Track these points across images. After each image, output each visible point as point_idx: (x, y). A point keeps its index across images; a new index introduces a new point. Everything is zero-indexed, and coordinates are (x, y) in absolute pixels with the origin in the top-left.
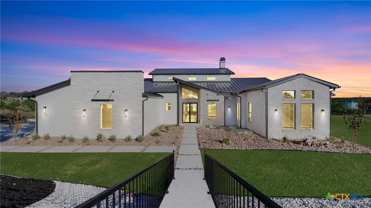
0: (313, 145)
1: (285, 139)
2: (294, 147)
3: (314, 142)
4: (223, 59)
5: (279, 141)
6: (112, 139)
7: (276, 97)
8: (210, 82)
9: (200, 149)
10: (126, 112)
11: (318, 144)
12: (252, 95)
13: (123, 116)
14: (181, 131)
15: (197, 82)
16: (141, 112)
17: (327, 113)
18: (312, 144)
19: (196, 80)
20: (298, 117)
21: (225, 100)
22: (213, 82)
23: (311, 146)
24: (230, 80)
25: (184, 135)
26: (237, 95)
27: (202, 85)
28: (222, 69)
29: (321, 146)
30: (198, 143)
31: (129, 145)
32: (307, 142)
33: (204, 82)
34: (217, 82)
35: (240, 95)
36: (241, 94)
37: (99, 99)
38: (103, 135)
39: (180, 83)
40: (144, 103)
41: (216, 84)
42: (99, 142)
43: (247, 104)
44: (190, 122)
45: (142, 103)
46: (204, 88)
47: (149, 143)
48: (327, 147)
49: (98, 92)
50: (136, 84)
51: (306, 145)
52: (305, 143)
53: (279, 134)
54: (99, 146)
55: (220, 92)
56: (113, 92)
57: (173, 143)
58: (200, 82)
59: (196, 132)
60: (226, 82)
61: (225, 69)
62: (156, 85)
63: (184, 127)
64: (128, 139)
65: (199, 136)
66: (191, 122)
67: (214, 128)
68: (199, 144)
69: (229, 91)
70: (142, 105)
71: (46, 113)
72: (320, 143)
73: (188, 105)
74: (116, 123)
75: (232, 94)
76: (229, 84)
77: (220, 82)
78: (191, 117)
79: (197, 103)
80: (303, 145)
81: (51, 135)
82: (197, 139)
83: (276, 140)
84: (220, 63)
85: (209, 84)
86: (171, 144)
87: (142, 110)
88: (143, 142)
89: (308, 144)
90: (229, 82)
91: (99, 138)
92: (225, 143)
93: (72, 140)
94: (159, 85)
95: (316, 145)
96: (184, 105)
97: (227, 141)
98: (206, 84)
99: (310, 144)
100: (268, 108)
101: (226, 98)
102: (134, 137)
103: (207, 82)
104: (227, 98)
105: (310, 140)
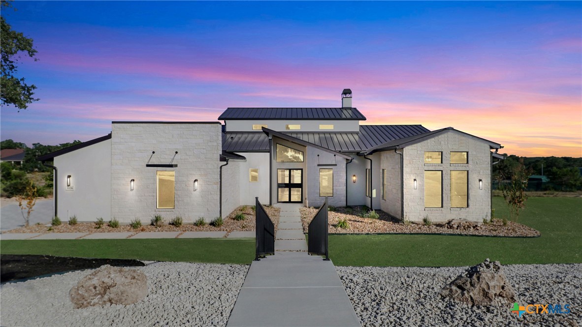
0: (459, 228)
1: (425, 220)
2: (434, 229)
3: (461, 224)
4: (347, 92)
5: (418, 224)
6: (176, 224)
7: (414, 161)
8: (324, 133)
9: (304, 234)
10: (196, 183)
11: (466, 226)
12: (387, 158)
13: (191, 189)
14: (276, 214)
15: (302, 133)
16: (218, 183)
17: (487, 184)
18: (458, 226)
19: (300, 128)
20: (445, 190)
21: (347, 164)
22: (330, 133)
23: (457, 229)
24: (358, 130)
25: (281, 219)
26: (367, 157)
27: (310, 139)
28: (346, 109)
29: (469, 229)
30: (302, 228)
31: (203, 230)
32: (452, 223)
33: (313, 133)
34: (335, 133)
35: (370, 157)
36: (372, 154)
37: (155, 163)
38: (162, 217)
39: (274, 136)
40: (222, 169)
41: (334, 136)
42: (157, 228)
43: (381, 171)
44: (290, 202)
45: (219, 170)
46: (314, 145)
47: (231, 228)
48: (478, 230)
49: (154, 152)
50: (211, 142)
51: (451, 228)
52: (450, 226)
53: (420, 215)
54: (159, 232)
55: (340, 151)
56: (177, 153)
58: (308, 133)
59: (300, 215)
60: (352, 133)
61: (350, 108)
62: (232, 138)
63: (280, 208)
64: (200, 224)
66: (292, 200)
68: (304, 229)
69: (353, 150)
70: (219, 173)
71: (71, 185)
72: (468, 224)
73: (287, 172)
74: (180, 199)
75: (358, 154)
76: (356, 137)
77: (341, 133)
78: (292, 194)
79: (302, 170)
80: (448, 228)
81: (79, 219)
82: (301, 223)
83: (413, 223)
84: (342, 99)
85: (322, 136)
87: (219, 180)
88: (222, 227)
89: (453, 226)
90: (357, 133)
91: (156, 222)
92: (341, 226)
93: (113, 225)
94: (236, 138)
95: (464, 227)
96: (280, 173)
97: (343, 224)
98: (317, 136)
99: (455, 226)
100: (404, 178)
101: (348, 162)
102: (208, 221)
103: (319, 133)
104: (351, 162)
105: (457, 221)
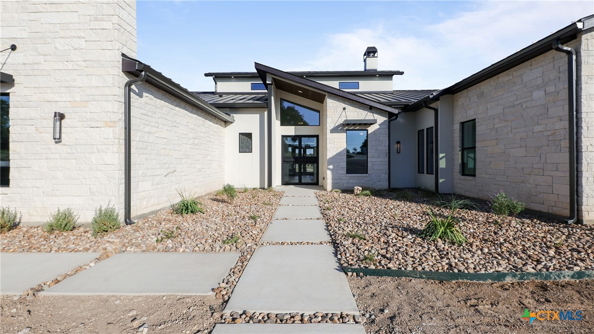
4: (371, 52)
9: (343, 269)
21: (389, 122)
25: (280, 212)
26: (427, 104)
30: (328, 239)
35: (434, 105)
44: (300, 183)
50: (97, 20)
56: (14, 48)
57: (231, 239)
59: (317, 203)
60: (384, 93)
63: (284, 192)
65: (327, 212)
67: (365, 192)
68: (334, 243)
77: (369, 93)
82: (322, 223)
84: (365, 60)
86: (217, 246)
90: (391, 93)
101: (392, 119)
102: (85, 216)
104: (396, 118)
